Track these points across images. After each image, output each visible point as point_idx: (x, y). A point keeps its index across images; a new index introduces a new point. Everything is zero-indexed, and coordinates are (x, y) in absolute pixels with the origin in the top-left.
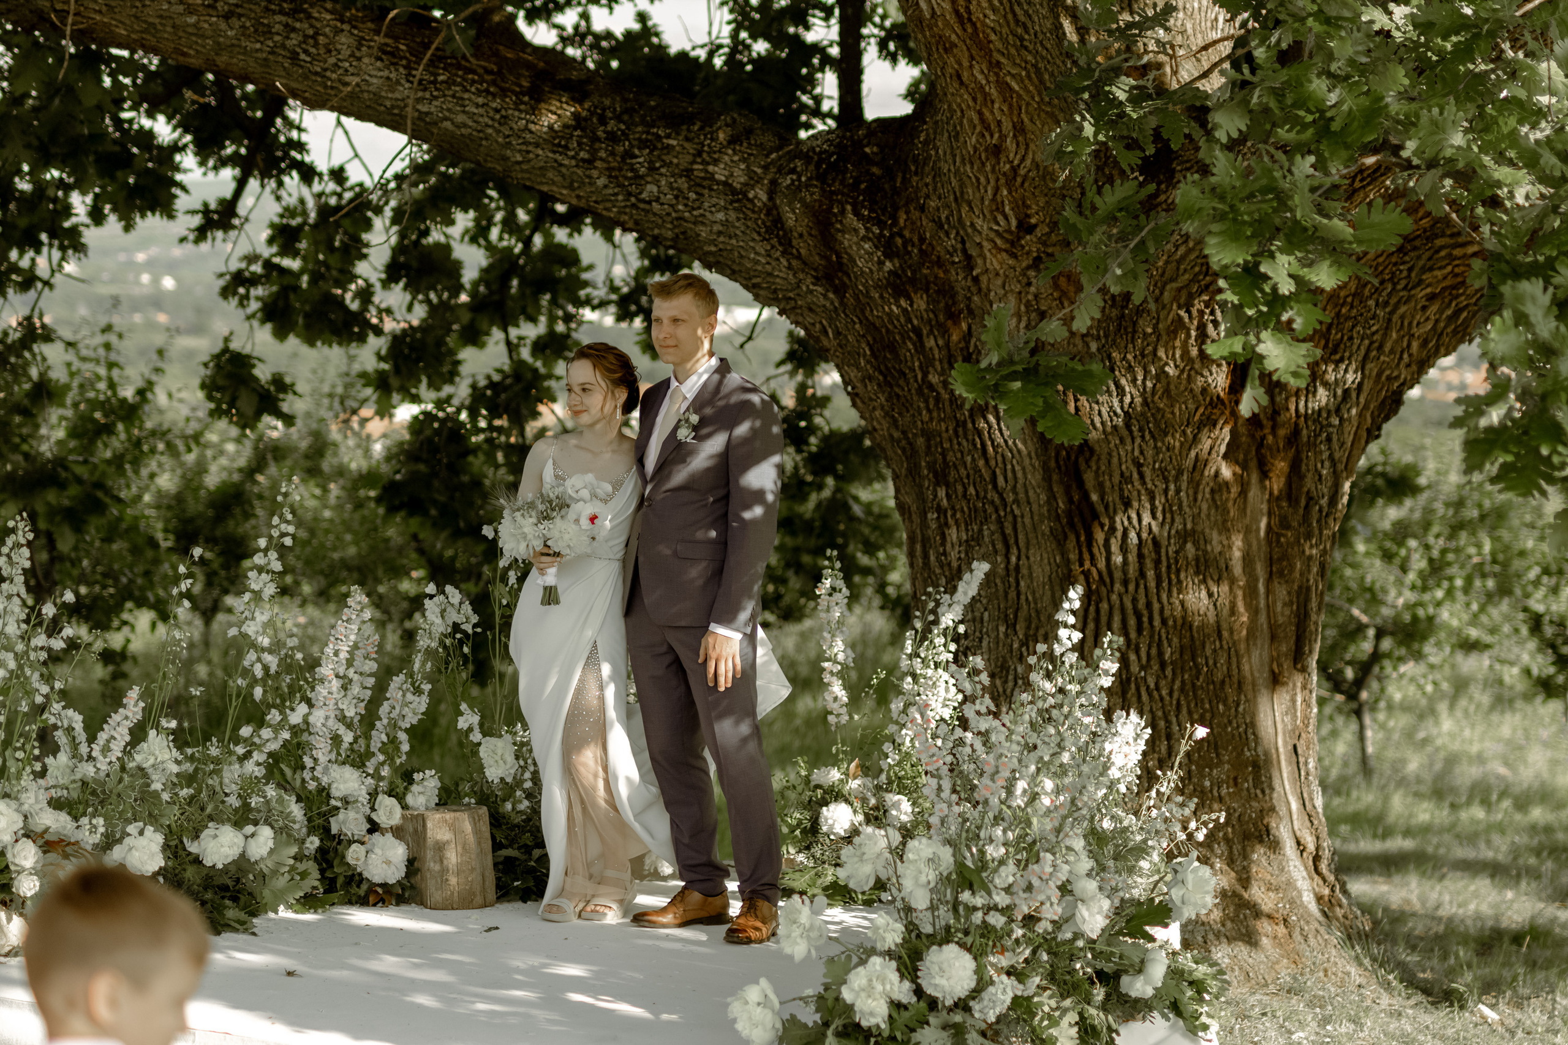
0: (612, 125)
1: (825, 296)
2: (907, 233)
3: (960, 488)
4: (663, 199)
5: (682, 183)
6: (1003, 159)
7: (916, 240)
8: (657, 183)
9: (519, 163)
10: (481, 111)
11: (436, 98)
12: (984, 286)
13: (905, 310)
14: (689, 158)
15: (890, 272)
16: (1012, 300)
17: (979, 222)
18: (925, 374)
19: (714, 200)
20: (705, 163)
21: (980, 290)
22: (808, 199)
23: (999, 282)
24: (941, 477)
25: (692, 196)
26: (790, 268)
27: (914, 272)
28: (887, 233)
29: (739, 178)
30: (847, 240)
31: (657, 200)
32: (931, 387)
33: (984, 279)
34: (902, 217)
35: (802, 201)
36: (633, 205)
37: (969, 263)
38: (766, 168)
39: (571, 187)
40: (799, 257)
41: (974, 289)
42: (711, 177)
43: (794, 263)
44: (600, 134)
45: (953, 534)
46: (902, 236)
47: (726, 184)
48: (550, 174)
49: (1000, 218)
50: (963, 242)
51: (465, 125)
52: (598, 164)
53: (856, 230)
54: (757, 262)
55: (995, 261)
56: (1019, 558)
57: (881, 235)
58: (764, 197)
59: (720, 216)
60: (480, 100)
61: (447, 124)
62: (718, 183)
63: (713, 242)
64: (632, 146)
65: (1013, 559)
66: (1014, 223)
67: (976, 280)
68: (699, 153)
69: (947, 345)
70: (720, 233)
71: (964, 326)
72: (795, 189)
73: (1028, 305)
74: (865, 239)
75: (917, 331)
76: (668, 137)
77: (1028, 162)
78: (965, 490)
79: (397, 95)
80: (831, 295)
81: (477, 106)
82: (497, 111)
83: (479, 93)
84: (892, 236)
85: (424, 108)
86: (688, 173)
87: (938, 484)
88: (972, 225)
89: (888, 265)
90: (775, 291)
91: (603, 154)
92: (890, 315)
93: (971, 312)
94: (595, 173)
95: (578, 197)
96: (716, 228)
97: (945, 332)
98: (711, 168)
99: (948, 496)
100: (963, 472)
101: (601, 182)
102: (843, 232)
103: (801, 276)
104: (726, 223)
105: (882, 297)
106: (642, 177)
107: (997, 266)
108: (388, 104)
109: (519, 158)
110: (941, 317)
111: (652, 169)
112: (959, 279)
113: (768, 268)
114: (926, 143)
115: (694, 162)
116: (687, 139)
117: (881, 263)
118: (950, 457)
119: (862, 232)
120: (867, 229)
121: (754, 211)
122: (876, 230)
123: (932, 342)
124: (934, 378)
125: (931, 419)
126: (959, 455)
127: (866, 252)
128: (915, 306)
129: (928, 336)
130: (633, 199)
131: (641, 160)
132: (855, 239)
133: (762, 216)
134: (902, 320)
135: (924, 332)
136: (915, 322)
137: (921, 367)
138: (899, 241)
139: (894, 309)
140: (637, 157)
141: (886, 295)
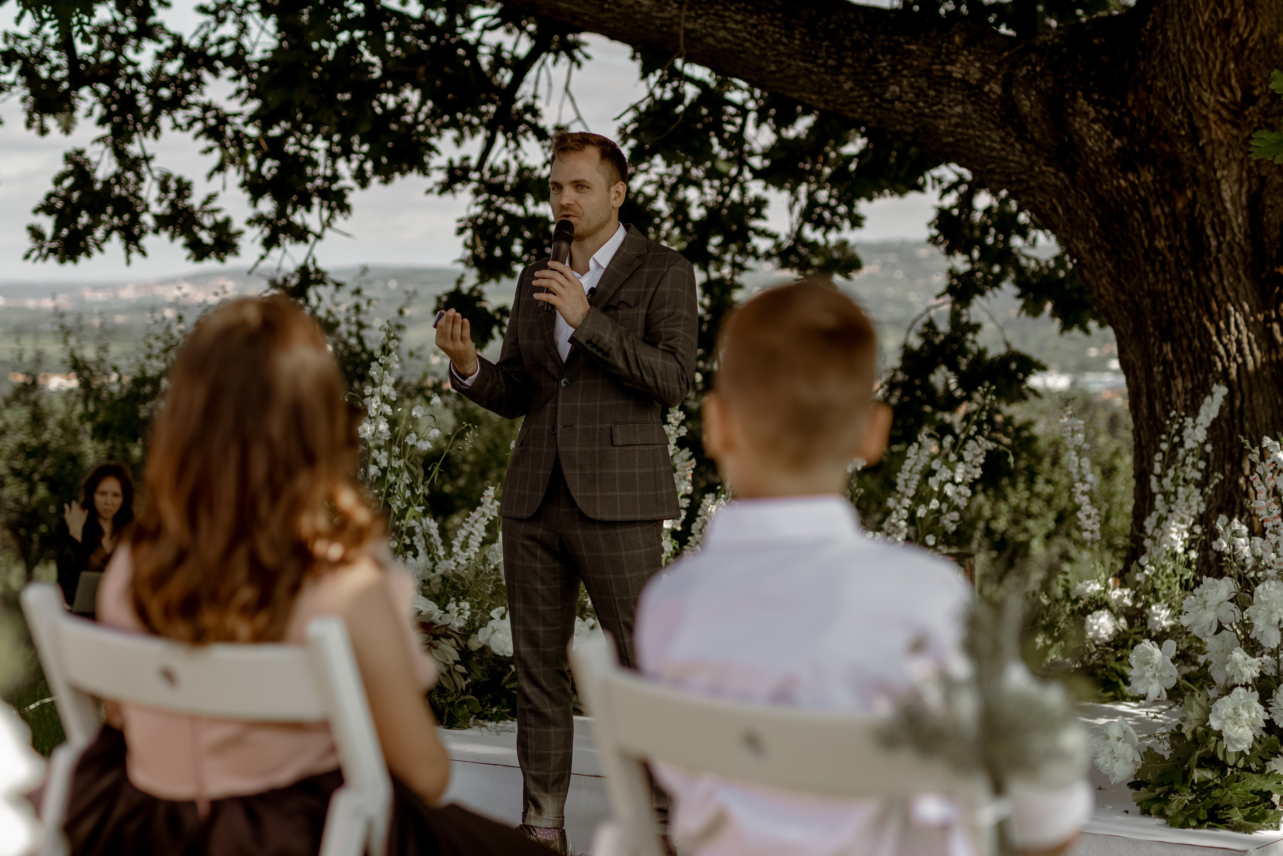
0: (857, 35)
1: (1056, 176)
2: (1135, 113)
3: (1185, 342)
4: (905, 98)
5: (923, 82)
6: (1233, 33)
7: (1144, 117)
8: (899, 84)
9: (773, 73)
10: (740, 27)
11: (700, 16)
12: (1209, 155)
13: (1132, 184)
14: (927, 60)
15: (1119, 149)
16: (1235, 167)
17: (1206, 96)
18: (1152, 240)
19: (952, 96)
20: (943, 64)
21: (1204, 160)
22: (1043, 87)
23: (1223, 151)
24: (1167, 335)
25: (932, 93)
26: (1024, 151)
27: (1141, 148)
28: (1116, 114)
29: (975, 75)
30: (1078, 123)
31: (899, 99)
32: (1157, 252)
33: (1209, 149)
34: (1131, 98)
35: (1037, 89)
36: (877, 106)
37: (1194, 135)
38: (999, 65)
39: (820, 93)
40: (1032, 140)
41: (1199, 159)
42: (949, 75)
43: (1028, 147)
44: (847, 43)
45: (1179, 383)
46: (1130, 115)
47: (962, 81)
48: (801, 82)
49: (1226, 91)
50: (1190, 116)
51: (725, 40)
52: (845, 70)
53: (1086, 114)
54: (993, 149)
55: (1219, 133)
56: (1242, 402)
57: (1111, 115)
58: (999, 90)
59: (958, 109)
60: (739, 17)
61: (710, 40)
62: (956, 80)
63: (951, 134)
64: (875, 53)
65: (1238, 403)
66: (1239, 94)
67: (1202, 150)
68: (937, 55)
69: (1173, 211)
70: (957, 125)
71: (1189, 193)
72: (1030, 79)
73: (1250, 171)
74: (1095, 121)
75: (1144, 201)
76: (909, 43)
77: (1256, 35)
78: (1190, 342)
79: (666, 15)
80: (1062, 175)
81: (736, 22)
82: (754, 26)
83: (738, 10)
84: (1121, 116)
85: (690, 26)
86: (927, 73)
87: (1163, 340)
88: (1200, 99)
89: (1117, 143)
90: (1009, 175)
91: (849, 61)
92: (1118, 188)
93: (1196, 181)
94: (842, 78)
95: (826, 102)
96: (953, 121)
97: (1171, 201)
98: (948, 68)
99: (1174, 351)
100: (1188, 327)
101: (847, 86)
102: (1074, 115)
103: (1034, 158)
104: (963, 116)
105: (1110, 172)
106: (886, 79)
107: (1220, 135)
108: (658, 22)
109: (773, 68)
110: (1167, 187)
111: (894, 72)
112: (1185, 150)
113: (1003, 153)
114: (1153, 29)
115: (933, 63)
116: (926, 44)
117: (1110, 142)
118: (1176, 314)
119: (1092, 114)
120: (1097, 112)
121: (989, 103)
122: (1106, 112)
123: (1158, 211)
124: (1160, 244)
125: (1157, 281)
126: (1184, 312)
127: (1096, 132)
128: (1142, 179)
129: (1155, 205)
130: (877, 100)
131: (884, 64)
132: (1085, 121)
133: (998, 107)
134: (1130, 192)
135: (1151, 202)
136: (1142, 193)
137: (1147, 234)
138: (1127, 120)
139: (1122, 182)
140: (880, 61)
141: (1115, 170)
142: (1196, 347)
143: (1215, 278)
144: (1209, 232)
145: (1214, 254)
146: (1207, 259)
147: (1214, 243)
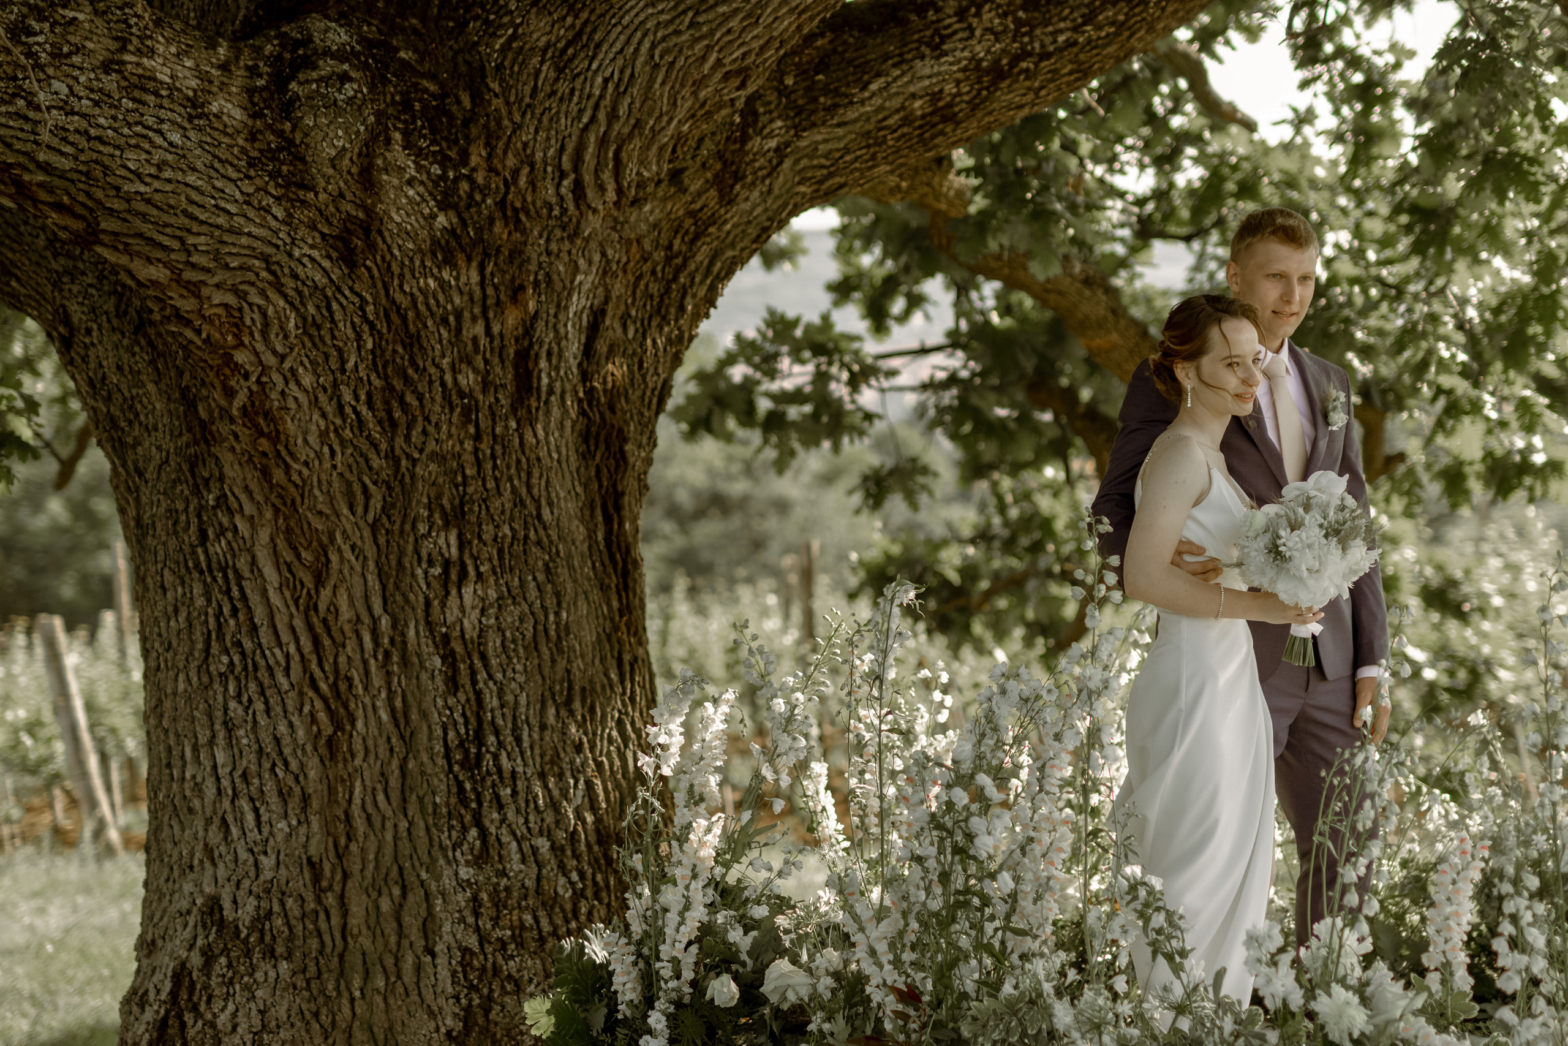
2: (480, 178)
4: (74, 106)
13: (442, 284)
15: (444, 230)
19: (163, 113)
20: (138, 53)
27: (479, 230)
28: (451, 174)
29: (189, 81)
30: (382, 183)
32: (461, 394)
46: (470, 179)
47: (175, 88)
53: (402, 170)
57: (444, 177)
58: (238, 114)
63: (148, 179)
64: (24, 15)
69: (502, 331)
70: (161, 165)
71: (532, 306)
74: (410, 182)
75: (459, 316)
78: (498, 529)
84: (456, 180)
86: (117, 66)
87: (447, 525)
89: (441, 220)
92: (424, 292)
93: (549, 285)
96: (158, 156)
97: (503, 314)
100: (495, 505)
104: (182, 151)
106: (42, 68)
111: (57, 55)
117: (433, 217)
119: (411, 171)
120: (419, 168)
121: (226, 134)
122: (436, 170)
123: (479, 329)
124: (468, 379)
125: (450, 436)
126: (491, 484)
127: (410, 200)
128: (463, 279)
129: (474, 319)
130: (21, 103)
131: (40, 39)
132: (396, 182)
133: (241, 142)
134: (441, 297)
135: (467, 315)
136: (457, 300)
137: (453, 366)
138: (464, 186)
139: (431, 282)
140: (35, 34)
141: (428, 264)
142: (505, 536)
143: (541, 433)
144: (543, 364)
145: (544, 397)
146: (534, 404)
147: (545, 381)
